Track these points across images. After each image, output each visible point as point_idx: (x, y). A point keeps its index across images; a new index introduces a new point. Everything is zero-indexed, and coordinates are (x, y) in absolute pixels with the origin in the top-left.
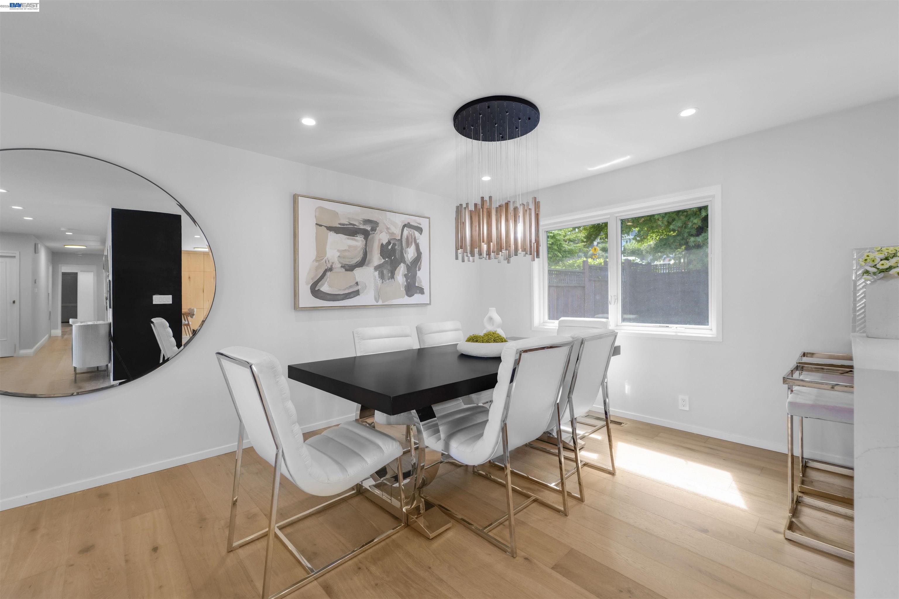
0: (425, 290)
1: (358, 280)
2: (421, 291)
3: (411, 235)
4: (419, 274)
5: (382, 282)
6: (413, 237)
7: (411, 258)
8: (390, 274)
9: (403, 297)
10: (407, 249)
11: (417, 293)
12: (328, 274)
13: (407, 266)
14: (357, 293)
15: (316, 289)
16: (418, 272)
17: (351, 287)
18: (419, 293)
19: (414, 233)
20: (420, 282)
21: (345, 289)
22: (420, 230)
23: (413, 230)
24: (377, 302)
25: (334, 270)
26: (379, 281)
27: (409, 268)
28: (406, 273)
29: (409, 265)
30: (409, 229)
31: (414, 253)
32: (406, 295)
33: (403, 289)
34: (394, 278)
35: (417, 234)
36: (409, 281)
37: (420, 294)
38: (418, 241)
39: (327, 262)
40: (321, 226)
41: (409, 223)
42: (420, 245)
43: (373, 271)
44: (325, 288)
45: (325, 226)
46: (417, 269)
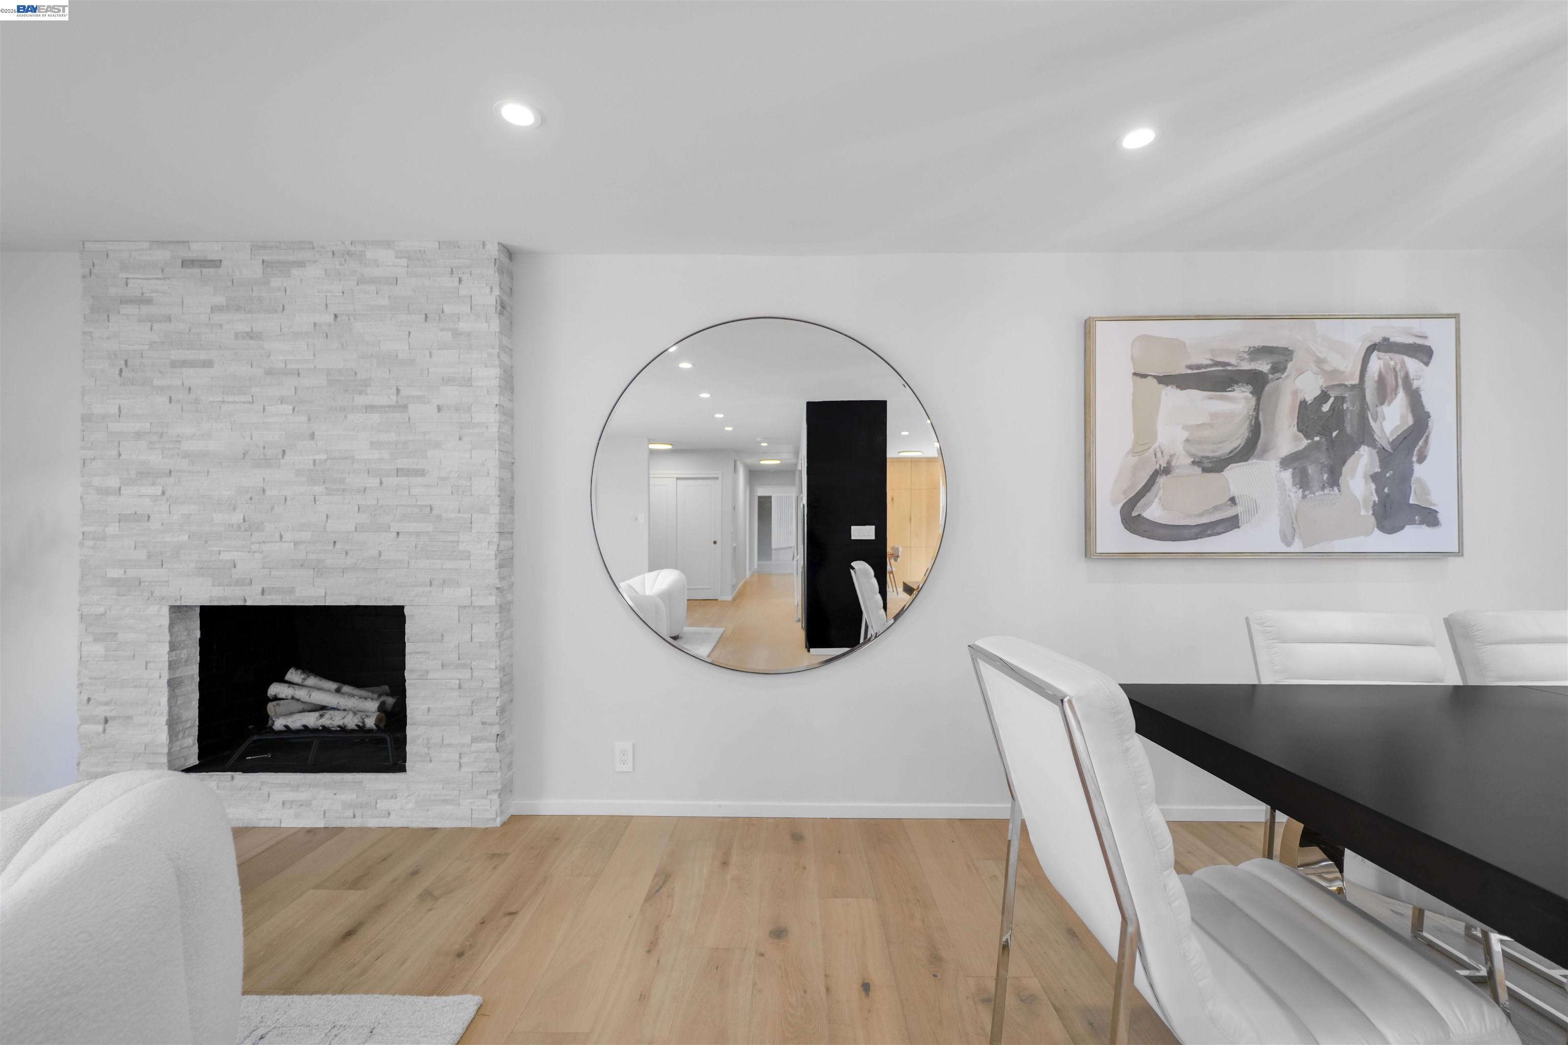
0: (1439, 516)
1: (1234, 491)
2: (1429, 517)
3: (1395, 369)
4: (1419, 471)
5: (1304, 497)
6: (1401, 375)
7: (1392, 433)
8: (1325, 476)
9: (1368, 533)
10: (1379, 409)
11: (1413, 522)
12: (1162, 480)
13: (1382, 451)
14: (1233, 523)
15: (1134, 514)
16: (1416, 467)
17: (1216, 508)
18: (1421, 523)
19: (1403, 364)
20: (1425, 491)
21: (1201, 515)
22: (1424, 353)
23: (1398, 357)
24: (1289, 544)
25: (1176, 472)
26: (1295, 494)
27: (1385, 457)
28: (1378, 470)
29: (1388, 448)
30: (1387, 356)
31: (1403, 417)
32: (1376, 529)
33: (1366, 513)
34: (1338, 485)
35: (1412, 365)
36: (1386, 490)
37: (1424, 527)
38: (1415, 384)
39: (1159, 455)
40: (1144, 376)
41: (1386, 340)
42: (1422, 393)
43: (1278, 469)
44: (1153, 511)
45: (1155, 377)
46: (1415, 459)
